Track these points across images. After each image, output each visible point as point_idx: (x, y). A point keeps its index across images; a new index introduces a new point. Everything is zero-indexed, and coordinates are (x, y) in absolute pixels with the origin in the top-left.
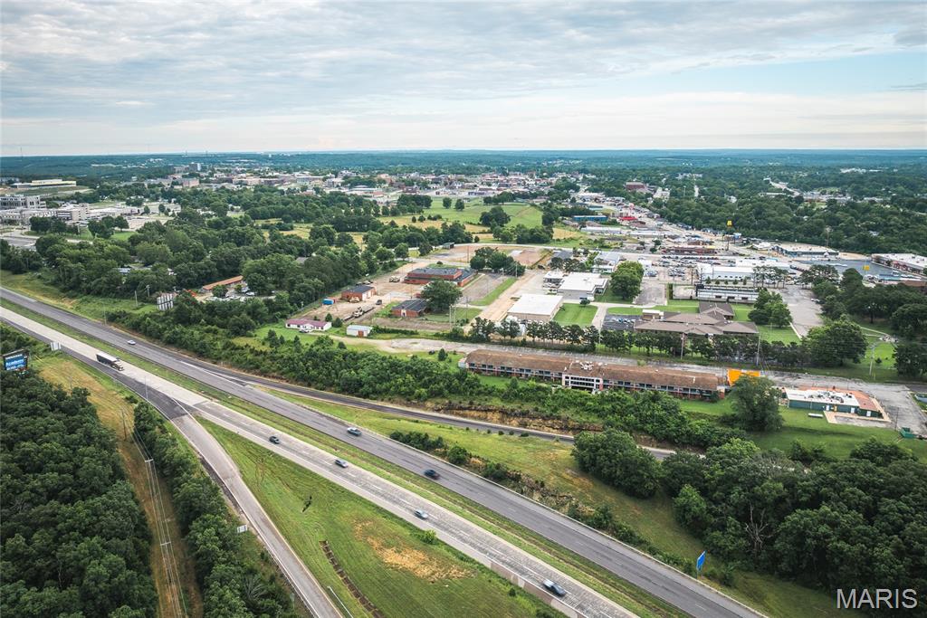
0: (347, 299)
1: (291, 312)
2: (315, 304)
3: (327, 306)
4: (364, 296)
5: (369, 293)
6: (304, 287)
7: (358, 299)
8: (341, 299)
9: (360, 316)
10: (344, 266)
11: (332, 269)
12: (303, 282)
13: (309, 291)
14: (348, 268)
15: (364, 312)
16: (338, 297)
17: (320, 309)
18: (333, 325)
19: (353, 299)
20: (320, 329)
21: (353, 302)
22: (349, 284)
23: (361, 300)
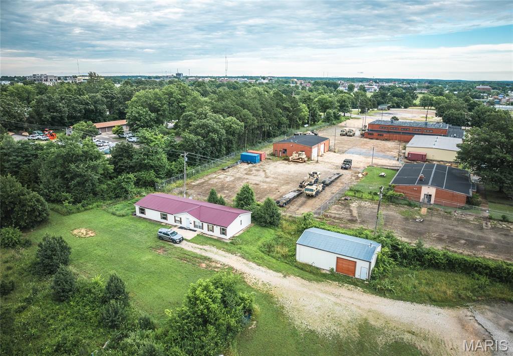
0: (283, 155)
1: (169, 174)
2: (226, 161)
3: (245, 166)
4: (315, 150)
5: (322, 146)
6: (204, 126)
7: (304, 156)
8: (273, 155)
9: (318, 193)
10: (278, 106)
11: (259, 106)
12: (206, 117)
13: (215, 136)
14: (286, 109)
15: (326, 185)
16: (267, 150)
17: (231, 171)
18: (254, 218)
19: (295, 156)
20: (217, 232)
21: (296, 161)
22: (284, 133)
23: (309, 158)
